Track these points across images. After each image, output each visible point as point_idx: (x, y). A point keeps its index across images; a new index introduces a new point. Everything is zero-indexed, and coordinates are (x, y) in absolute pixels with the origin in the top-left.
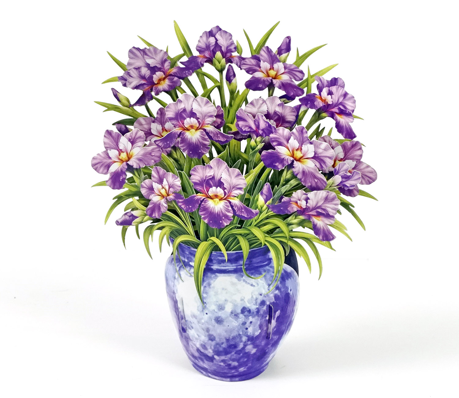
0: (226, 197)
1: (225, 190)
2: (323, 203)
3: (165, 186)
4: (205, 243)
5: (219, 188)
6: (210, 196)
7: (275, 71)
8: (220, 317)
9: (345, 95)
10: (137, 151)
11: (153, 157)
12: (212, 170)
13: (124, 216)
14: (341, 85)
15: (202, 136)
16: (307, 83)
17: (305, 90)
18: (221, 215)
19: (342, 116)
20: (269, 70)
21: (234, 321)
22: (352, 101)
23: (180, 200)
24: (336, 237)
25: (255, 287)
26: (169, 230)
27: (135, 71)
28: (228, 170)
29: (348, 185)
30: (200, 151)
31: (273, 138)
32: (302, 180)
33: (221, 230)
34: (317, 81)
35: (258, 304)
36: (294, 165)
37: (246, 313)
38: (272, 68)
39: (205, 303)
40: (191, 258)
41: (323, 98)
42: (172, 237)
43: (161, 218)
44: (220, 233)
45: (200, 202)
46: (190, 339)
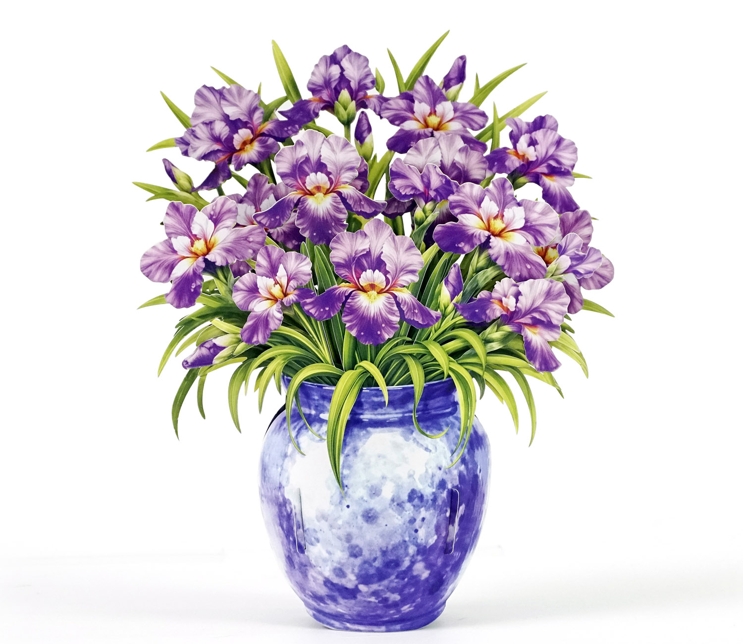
0: (388, 289)
1: (387, 276)
2: (543, 302)
3: (281, 278)
4: (350, 372)
5: (377, 271)
6: (362, 286)
7: (438, 117)
8: (371, 510)
9: (559, 142)
10: (224, 235)
11: (251, 244)
12: (367, 241)
13: (198, 351)
14: (552, 127)
15: (335, 204)
16: (493, 133)
17: (489, 144)
18: (380, 320)
19: (554, 178)
20: (429, 116)
21: (396, 515)
22: (571, 150)
23: (308, 301)
24: (561, 364)
25: (431, 454)
26: (284, 361)
27: (203, 127)
28: (394, 239)
29: (582, 271)
30: (330, 232)
31: (454, 202)
32: (506, 267)
33: (378, 348)
34: (510, 125)
35: (435, 486)
36: (490, 244)
37: (416, 501)
38: (433, 112)
39: (347, 486)
40: (323, 406)
41: (520, 153)
42: (288, 376)
43: (268, 341)
44: (377, 353)
45: (344, 299)
46: (311, 566)
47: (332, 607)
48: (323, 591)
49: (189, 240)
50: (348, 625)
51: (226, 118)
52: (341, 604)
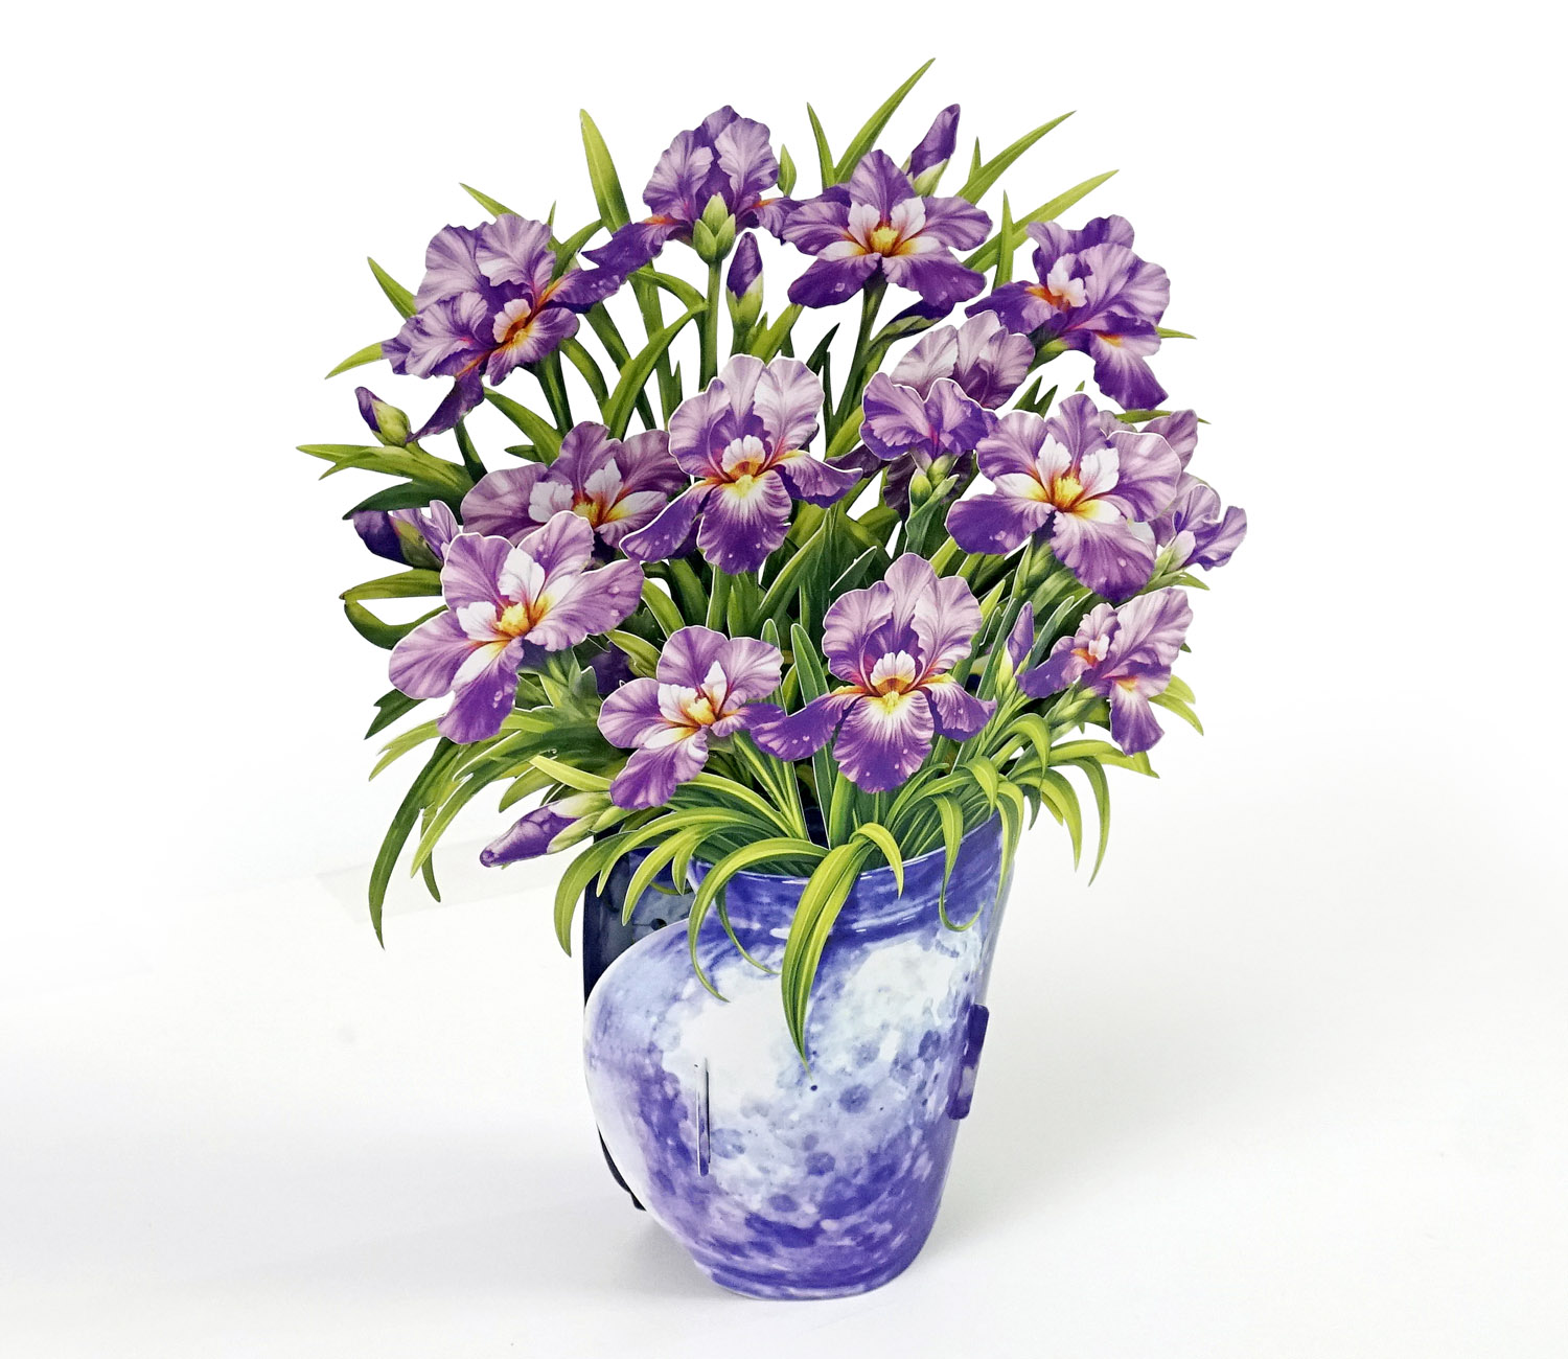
0: (919, 682)
2: (1152, 632)
3: (712, 687)
4: (842, 849)
6: (874, 687)
7: (895, 230)
8: (857, 1088)
9: (1135, 267)
11: (616, 600)
12: (889, 600)
13: (516, 830)
14: (1123, 240)
15: (771, 492)
18: (901, 742)
19: (1120, 340)
20: (876, 229)
21: (899, 1085)
22: (1156, 284)
23: (767, 726)
24: (1164, 733)
25: (959, 959)
26: (699, 836)
27: (438, 310)
29: (1213, 556)
30: (758, 546)
31: (987, 453)
32: (1082, 570)
33: (893, 795)
34: (1035, 237)
35: (956, 1013)
36: (1055, 529)
37: (930, 1051)
38: (886, 221)
39: (815, 1053)
40: (780, 915)
41: (1054, 293)
42: (704, 861)
43: (668, 801)
44: (890, 806)
45: (840, 716)
46: (719, 1192)
47: (760, 1262)
48: (742, 1235)
49: (494, 608)
50: (792, 1291)
51: (483, 285)
52: (779, 1256)
